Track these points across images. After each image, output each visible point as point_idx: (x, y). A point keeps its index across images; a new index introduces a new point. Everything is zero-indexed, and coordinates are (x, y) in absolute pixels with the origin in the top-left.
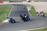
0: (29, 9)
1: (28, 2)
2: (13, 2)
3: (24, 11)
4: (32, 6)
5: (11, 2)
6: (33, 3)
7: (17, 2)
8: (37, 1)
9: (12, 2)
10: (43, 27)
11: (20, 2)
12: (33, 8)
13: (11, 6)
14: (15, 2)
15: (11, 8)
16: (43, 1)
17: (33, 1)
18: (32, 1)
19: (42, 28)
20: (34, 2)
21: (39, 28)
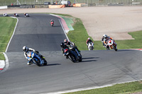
0: (67, 29)
1: (66, 6)
2: (19, 6)
3: (51, 35)
4: (77, 19)
5: (13, 6)
6: (78, 11)
7: (33, 6)
8: (91, 5)
9: (16, 6)
10: (111, 82)
11: (42, 6)
12: (79, 25)
13: (14, 20)
14: (25, 6)
15: (13, 25)
16: (110, 5)
17: (79, 5)
18: (77, 5)
19: (106, 86)
20: (82, 6)
21: (97, 84)
